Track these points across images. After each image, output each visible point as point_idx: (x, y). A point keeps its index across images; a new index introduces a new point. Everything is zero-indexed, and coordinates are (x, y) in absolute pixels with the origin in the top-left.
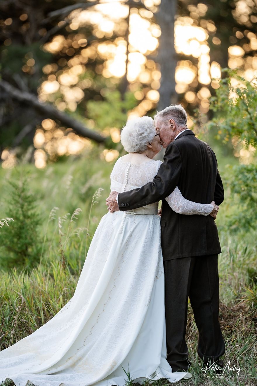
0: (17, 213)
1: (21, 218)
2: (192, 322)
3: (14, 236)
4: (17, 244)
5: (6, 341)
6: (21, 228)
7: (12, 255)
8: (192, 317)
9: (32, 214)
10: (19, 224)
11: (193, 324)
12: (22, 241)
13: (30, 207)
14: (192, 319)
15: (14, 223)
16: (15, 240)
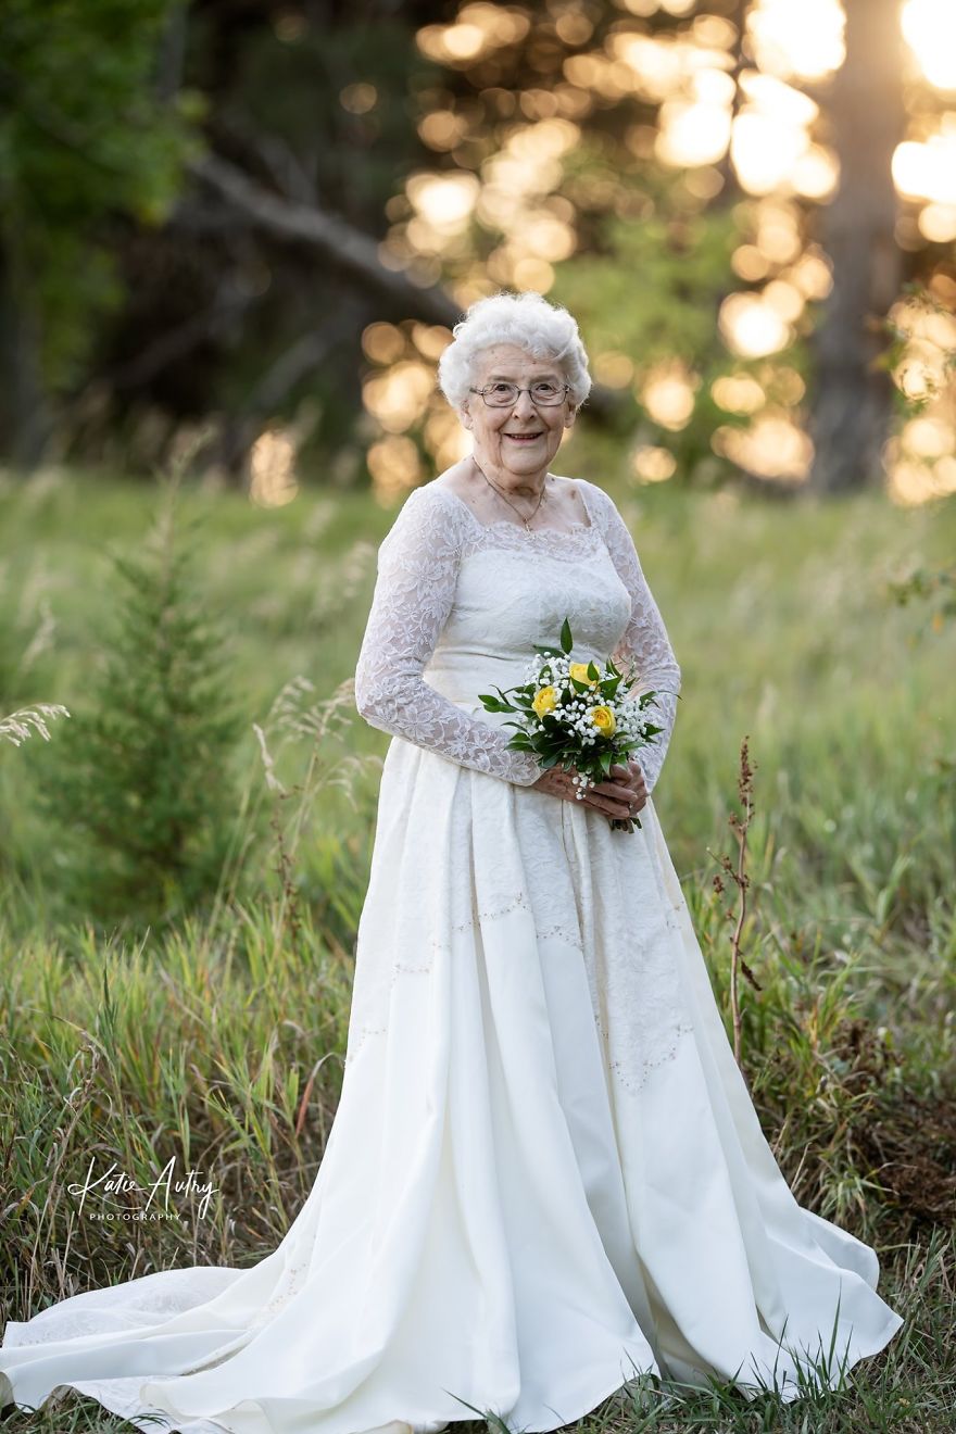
0: (140, 692)
1: (161, 710)
2: (821, 1177)
3: (127, 785)
4: (141, 815)
5: (28, 1233)
6: (158, 753)
7: (117, 862)
8: (820, 1157)
9: (202, 697)
10: (152, 735)
11: (826, 1186)
12: (160, 805)
13: (198, 667)
14: (821, 1165)
15: (130, 733)
16: (134, 800)
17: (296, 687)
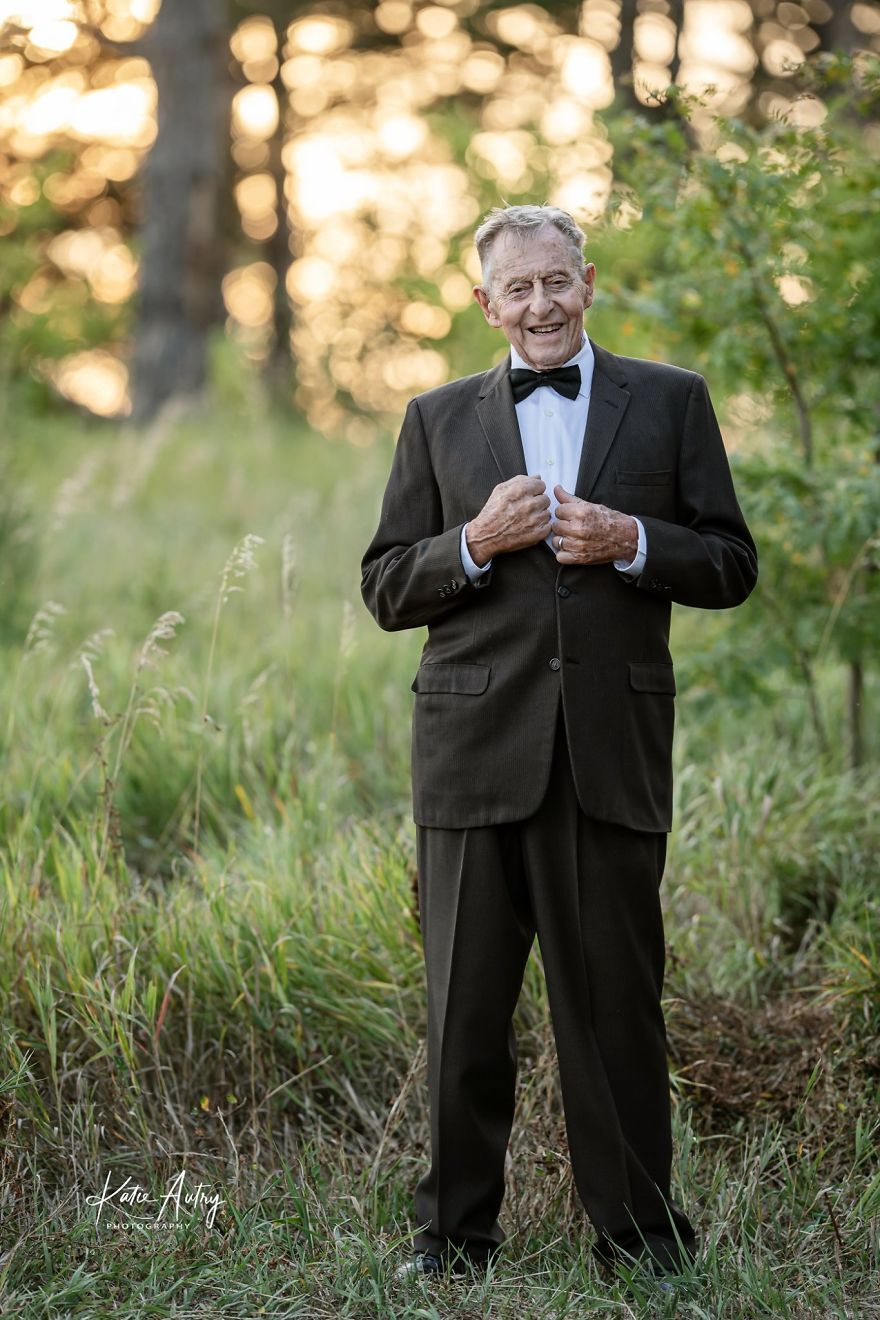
17: (50, 613)
